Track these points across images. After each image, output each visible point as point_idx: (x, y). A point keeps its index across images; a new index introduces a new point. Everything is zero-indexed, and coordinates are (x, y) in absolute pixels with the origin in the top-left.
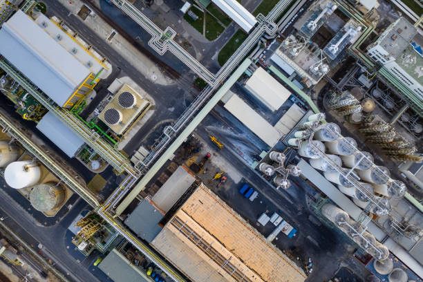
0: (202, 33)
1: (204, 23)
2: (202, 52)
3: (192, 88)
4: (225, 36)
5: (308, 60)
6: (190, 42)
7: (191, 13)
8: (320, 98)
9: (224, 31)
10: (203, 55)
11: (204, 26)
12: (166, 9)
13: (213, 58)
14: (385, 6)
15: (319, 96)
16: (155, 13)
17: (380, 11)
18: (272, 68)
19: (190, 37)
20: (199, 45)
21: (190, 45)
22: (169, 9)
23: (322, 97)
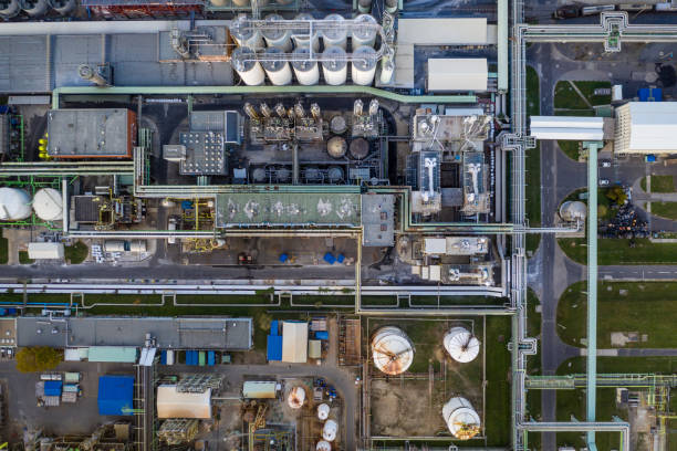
0: (575, 83)
1: (582, 96)
2: (558, 62)
3: (534, 15)
4: (548, 100)
5: (445, 133)
6: (579, 62)
7: (607, 91)
8: (390, 119)
9: (553, 105)
10: (554, 60)
11: (579, 92)
12: (637, 75)
13: (540, 66)
14: (406, 278)
15: (394, 120)
16: (644, 61)
17: (407, 268)
18: (472, 99)
19: (584, 67)
20: (567, 67)
21: (576, 59)
22: (634, 78)
23: (389, 123)
